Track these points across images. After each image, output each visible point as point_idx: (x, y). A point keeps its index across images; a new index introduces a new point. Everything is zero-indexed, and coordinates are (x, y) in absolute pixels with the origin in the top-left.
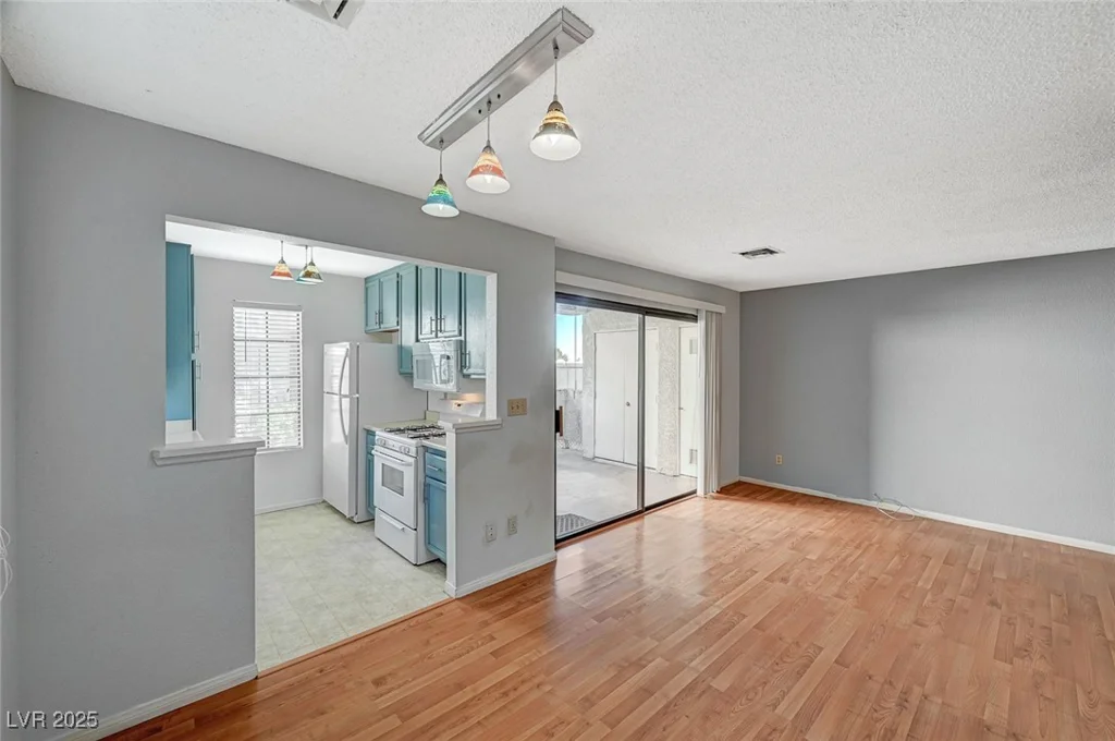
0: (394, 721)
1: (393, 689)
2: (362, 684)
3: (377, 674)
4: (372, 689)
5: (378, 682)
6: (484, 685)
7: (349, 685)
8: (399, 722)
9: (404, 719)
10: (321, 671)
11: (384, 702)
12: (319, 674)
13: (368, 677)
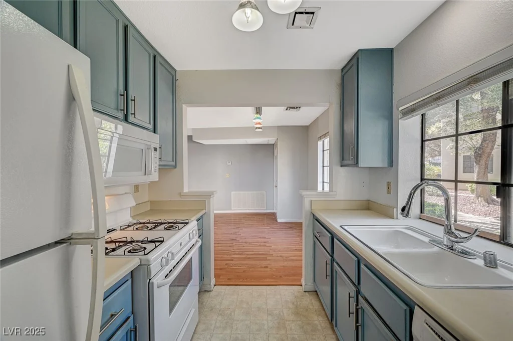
0: (268, 258)
1: (264, 264)
2: (270, 268)
3: (266, 269)
4: (269, 266)
5: (267, 267)
6: (243, 256)
7: (274, 270)
9: (266, 258)
11: (268, 262)
13: (268, 269)
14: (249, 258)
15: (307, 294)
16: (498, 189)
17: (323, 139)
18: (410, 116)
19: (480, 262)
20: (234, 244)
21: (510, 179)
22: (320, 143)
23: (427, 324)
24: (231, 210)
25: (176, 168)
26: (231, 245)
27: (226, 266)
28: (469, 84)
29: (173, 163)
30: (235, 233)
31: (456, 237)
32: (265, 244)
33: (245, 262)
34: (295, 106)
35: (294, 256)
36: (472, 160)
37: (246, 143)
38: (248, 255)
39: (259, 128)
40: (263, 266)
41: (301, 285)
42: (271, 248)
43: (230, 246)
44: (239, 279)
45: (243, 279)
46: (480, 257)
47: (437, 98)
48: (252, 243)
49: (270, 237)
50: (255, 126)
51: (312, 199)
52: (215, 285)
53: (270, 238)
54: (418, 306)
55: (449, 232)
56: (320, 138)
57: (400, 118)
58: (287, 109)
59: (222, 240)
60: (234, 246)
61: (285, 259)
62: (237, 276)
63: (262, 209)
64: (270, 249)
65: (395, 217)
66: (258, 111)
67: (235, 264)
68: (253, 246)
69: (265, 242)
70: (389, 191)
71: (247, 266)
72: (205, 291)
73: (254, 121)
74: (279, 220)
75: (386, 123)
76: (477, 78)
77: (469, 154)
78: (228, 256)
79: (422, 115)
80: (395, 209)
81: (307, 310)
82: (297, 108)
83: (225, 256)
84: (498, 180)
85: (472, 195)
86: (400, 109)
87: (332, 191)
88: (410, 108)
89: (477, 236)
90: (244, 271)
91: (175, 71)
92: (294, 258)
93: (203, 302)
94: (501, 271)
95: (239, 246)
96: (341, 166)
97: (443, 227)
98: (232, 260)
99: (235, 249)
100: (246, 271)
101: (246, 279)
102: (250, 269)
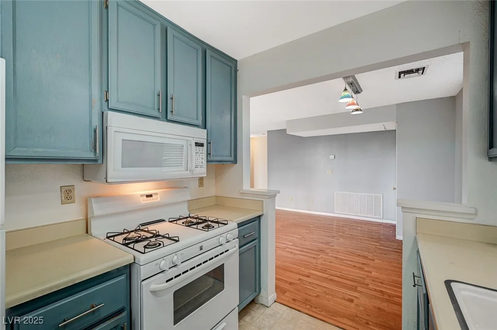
0: (359, 289)
1: (350, 295)
2: (357, 305)
3: (348, 303)
4: (356, 301)
5: (352, 301)
6: (326, 276)
7: (361, 308)
8: (358, 287)
9: (357, 287)
10: (368, 324)
11: (356, 295)
12: (370, 323)
13: (353, 305)
14: (331, 280)
20: (320, 256)
24: (334, 213)
25: (236, 163)
26: (315, 256)
27: (299, 282)
29: (232, 159)
30: (328, 243)
33: (324, 284)
38: (332, 275)
39: (357, 110)
40: (347, 297)
42: (369, 274)
43: (314, 258)
44: (306, 304)
45: (311, 307)
49: (375, 258)
50: (347, 108)
51: (418, 216)
52: (275, 301)
53: (374, 260)
58: (399, 77)
59: (308, 247)
60: (319, 258)
61: (386, 297)
62: (306, 299)
63: (377, 217)
67: (310, 283)
69: (363, 264)
71: (324, 290)
72: (262, 304)
74: (398, 237)
78: (306, 270)
82: (418, 70)
83: (303, 269)
90: (317, 296)
91: (236, 61)
93: (254, 317)
95: (325, 261)
98: (309, 277)
99: (318, 262)
100: (319, 296)
101: (315, 308)
102: (327, 296)
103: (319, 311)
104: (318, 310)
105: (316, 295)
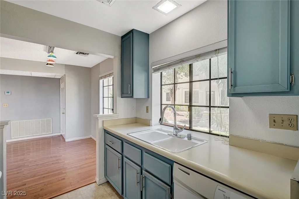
5: (64, 179)
11: (65, 175)
14: (44, 177)
15: (101, 186)
16: (189, 107)
17: (103, 79)
18: (157, 72)
19: (186, 139)
20: (23, 170)
21: (192, 104)
22: (101, 81)
23: (179, 169)
24: (11, 139)
26: (18, 171)
28: (181, 62)
30: (22, 160)
31: (179, 130)
32: (57, 161)
34: (85, 52)
35: (86, 164)
36: (169, 95)
37: (31, 75)
38: (42, 175)
39: (51, 64)
40: (60, 179)
41: (96, 182)
43: (18, 173)
45: (42, 196)
46: (186, 137)
47: (169, 66)
48: (43, 164)
49: (61, 155)
50: (47, 62)
51: (104, 120)
54: (175, 162)
55: (176, 128)
56: (102, 78)
57: (153, 73)
58: (77, 53)
62: (35, 196)
63: (48, 133)
64: (64, 164)
65: (151, 125)
66: (51, 50)
68: (46, 167)
70: (147, 112)
73: (48, 58)
74: (67, 140)
75: (146, 74)
76: (183, 60)
77: (168, 92)
78: (19, 183)
79: (161, 73)
80: (151, 121)
81: (103, 197)
82: (86, 54)
84: (188, 104)
85: (170, 112)
86: (153, 67)
87: (116, 114)
88: (157, 68)
89: (184, 129)
92: (86, 165)
94: (193, 140)
95: (30, 170)
96: (122, 97)
97: (173, 128)
98: (25, 185)
99: (25, 173)
100: (43, 189)
101: (46, 195)
102: (48, 186)
103: (50, 194)
104: (48, 195)
105: (40, 190)
